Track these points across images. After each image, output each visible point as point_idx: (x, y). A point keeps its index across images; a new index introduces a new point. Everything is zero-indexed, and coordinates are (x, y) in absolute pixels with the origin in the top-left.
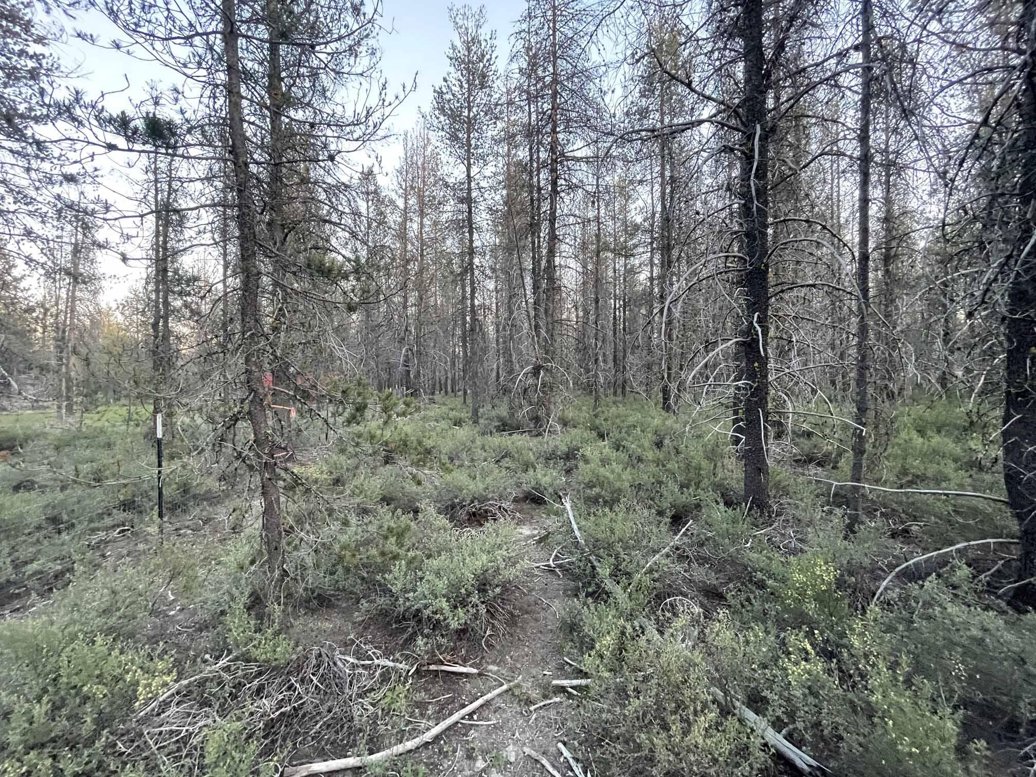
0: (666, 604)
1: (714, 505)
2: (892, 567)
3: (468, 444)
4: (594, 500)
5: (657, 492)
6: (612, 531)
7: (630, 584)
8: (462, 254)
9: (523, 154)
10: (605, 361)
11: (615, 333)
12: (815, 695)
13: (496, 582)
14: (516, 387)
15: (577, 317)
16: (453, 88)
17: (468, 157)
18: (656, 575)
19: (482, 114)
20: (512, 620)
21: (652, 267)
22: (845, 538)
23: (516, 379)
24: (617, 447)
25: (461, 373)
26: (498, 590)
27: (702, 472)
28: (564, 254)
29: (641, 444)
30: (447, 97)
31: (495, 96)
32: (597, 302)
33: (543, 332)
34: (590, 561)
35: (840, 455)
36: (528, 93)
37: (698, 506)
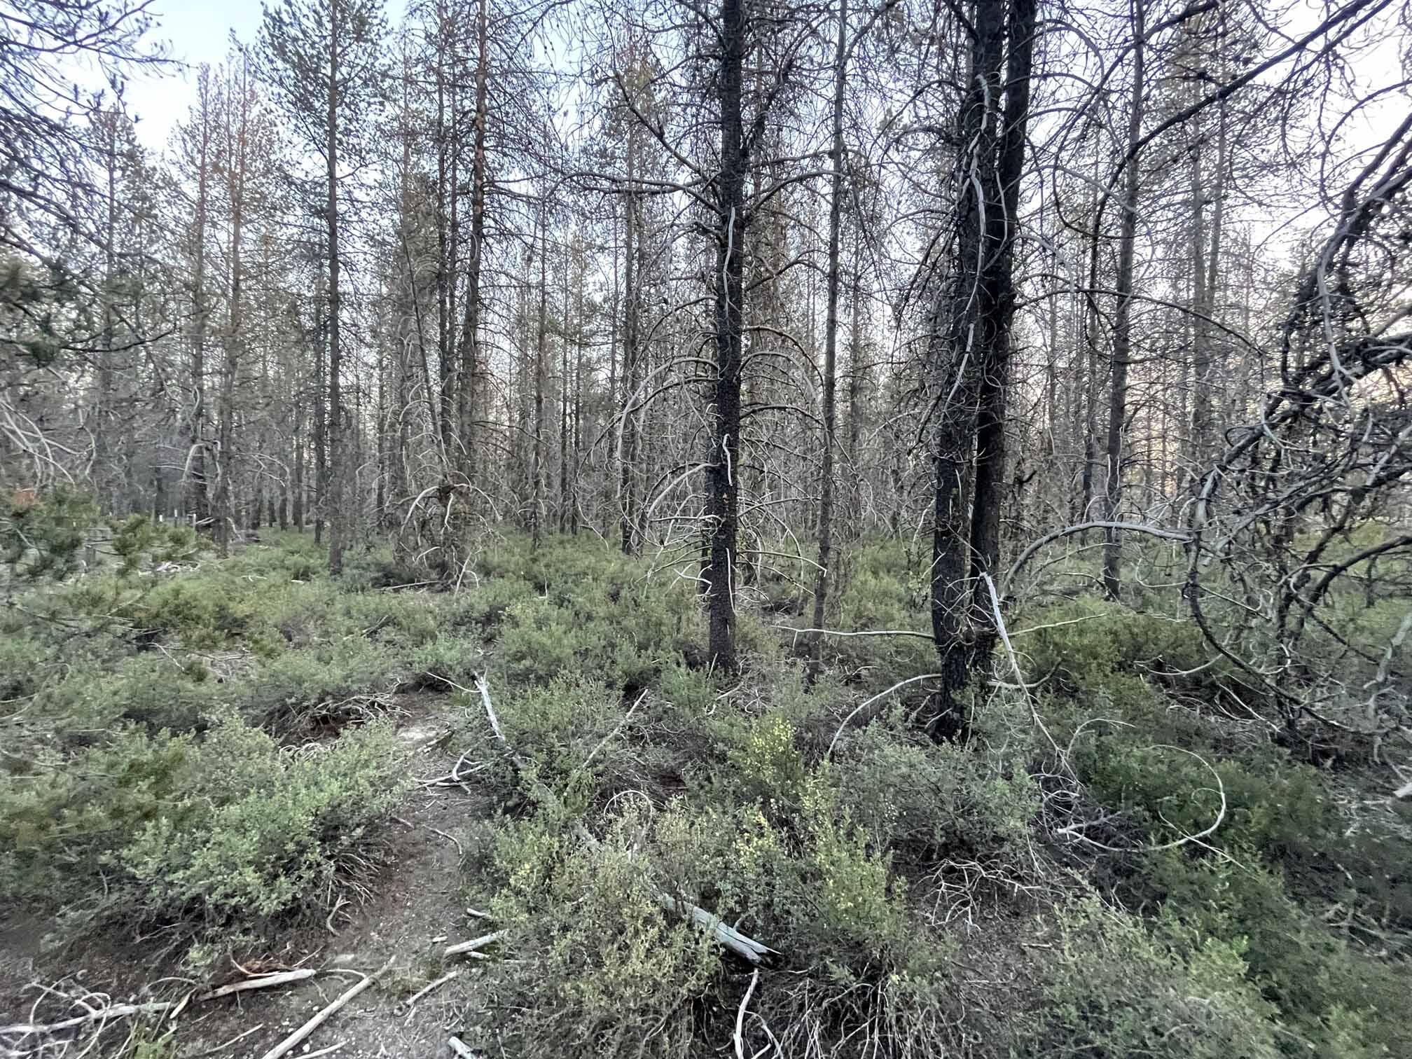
0: (612, 803)
1: (674, 666)
2: (844, 715)
3: (320, 607)
4: (522, 678)
5: (608, 657)
6: (544, 715)
7: (566, 786)
8: (317, 300)
9: (429, 165)
10: (549, 485)
11: (564, 448)
12: (769, 872)
13: (357, 819)
14: (409, 517)
15: (510, 420)
16: (304, 20)
17: (331, 145)
18: (600, 767)
19: (359, 82)
20: (385, 874)
21: (613, 364)
22: (806, 691)
23: (409, 506)
24: (561, 602)
25: (313, 494)
26: (359, 831)
27: (663, 628)
28: (492, 327)
29: (592, 596)
30: (294, 32)
31: (382, 61)
32: (539, 401)
33: (455, 436)
34: (512, 764)
35: (805, 600)
36: (439, 74)
37: (657, 671)
